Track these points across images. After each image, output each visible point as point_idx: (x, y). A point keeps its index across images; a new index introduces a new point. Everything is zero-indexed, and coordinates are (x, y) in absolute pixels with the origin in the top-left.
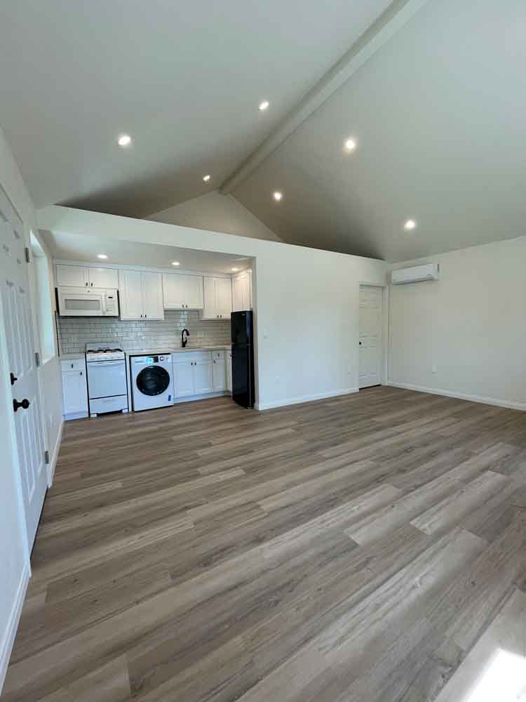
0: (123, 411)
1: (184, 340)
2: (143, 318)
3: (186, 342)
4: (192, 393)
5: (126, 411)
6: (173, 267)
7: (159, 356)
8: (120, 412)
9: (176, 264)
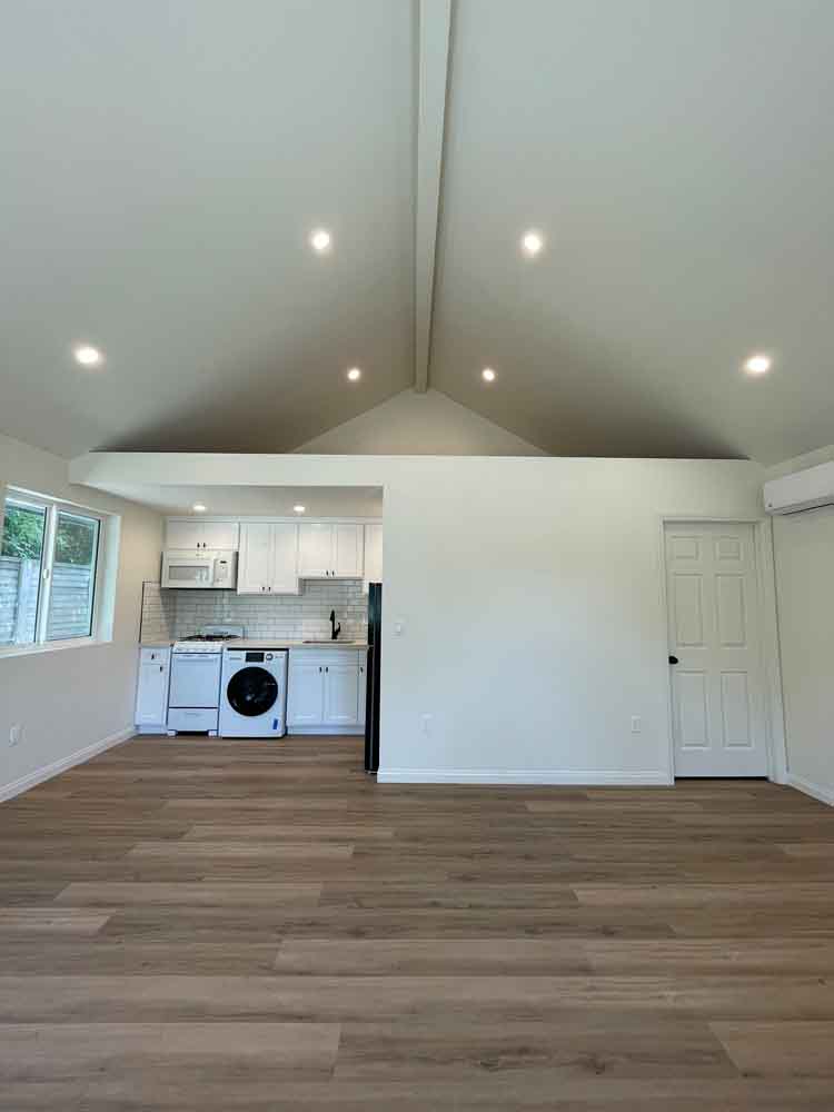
0: (210, 734)
1: (336, 627)
2: (266, 592)
3: (339, 630)
4: (318, 722)
5: (214, 733)
6: (295, 514)
7: (266, 653)
8: (205, 734)
9: (300, 509)
